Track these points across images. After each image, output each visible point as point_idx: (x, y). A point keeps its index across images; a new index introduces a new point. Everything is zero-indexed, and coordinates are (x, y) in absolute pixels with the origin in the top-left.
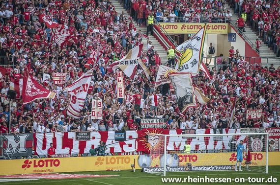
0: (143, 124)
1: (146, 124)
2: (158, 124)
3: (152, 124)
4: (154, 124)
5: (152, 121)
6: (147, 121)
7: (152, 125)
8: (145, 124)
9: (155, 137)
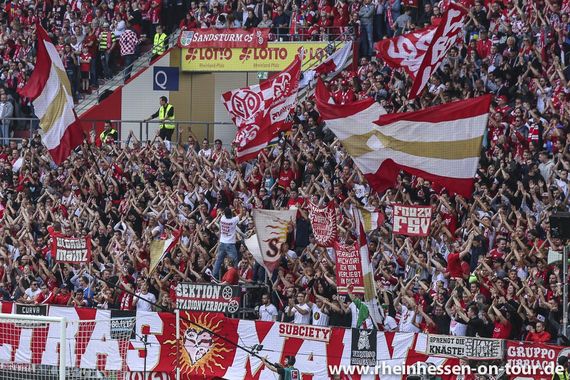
0: (181, 297)
1: (188, 298)
2: (214, 300)
3: (201, 299)
4: (206, 299)
5: (202, 292)
6: (192, 291)
7: (199, 303)
8: (184, 298)
9: (201, 337)
